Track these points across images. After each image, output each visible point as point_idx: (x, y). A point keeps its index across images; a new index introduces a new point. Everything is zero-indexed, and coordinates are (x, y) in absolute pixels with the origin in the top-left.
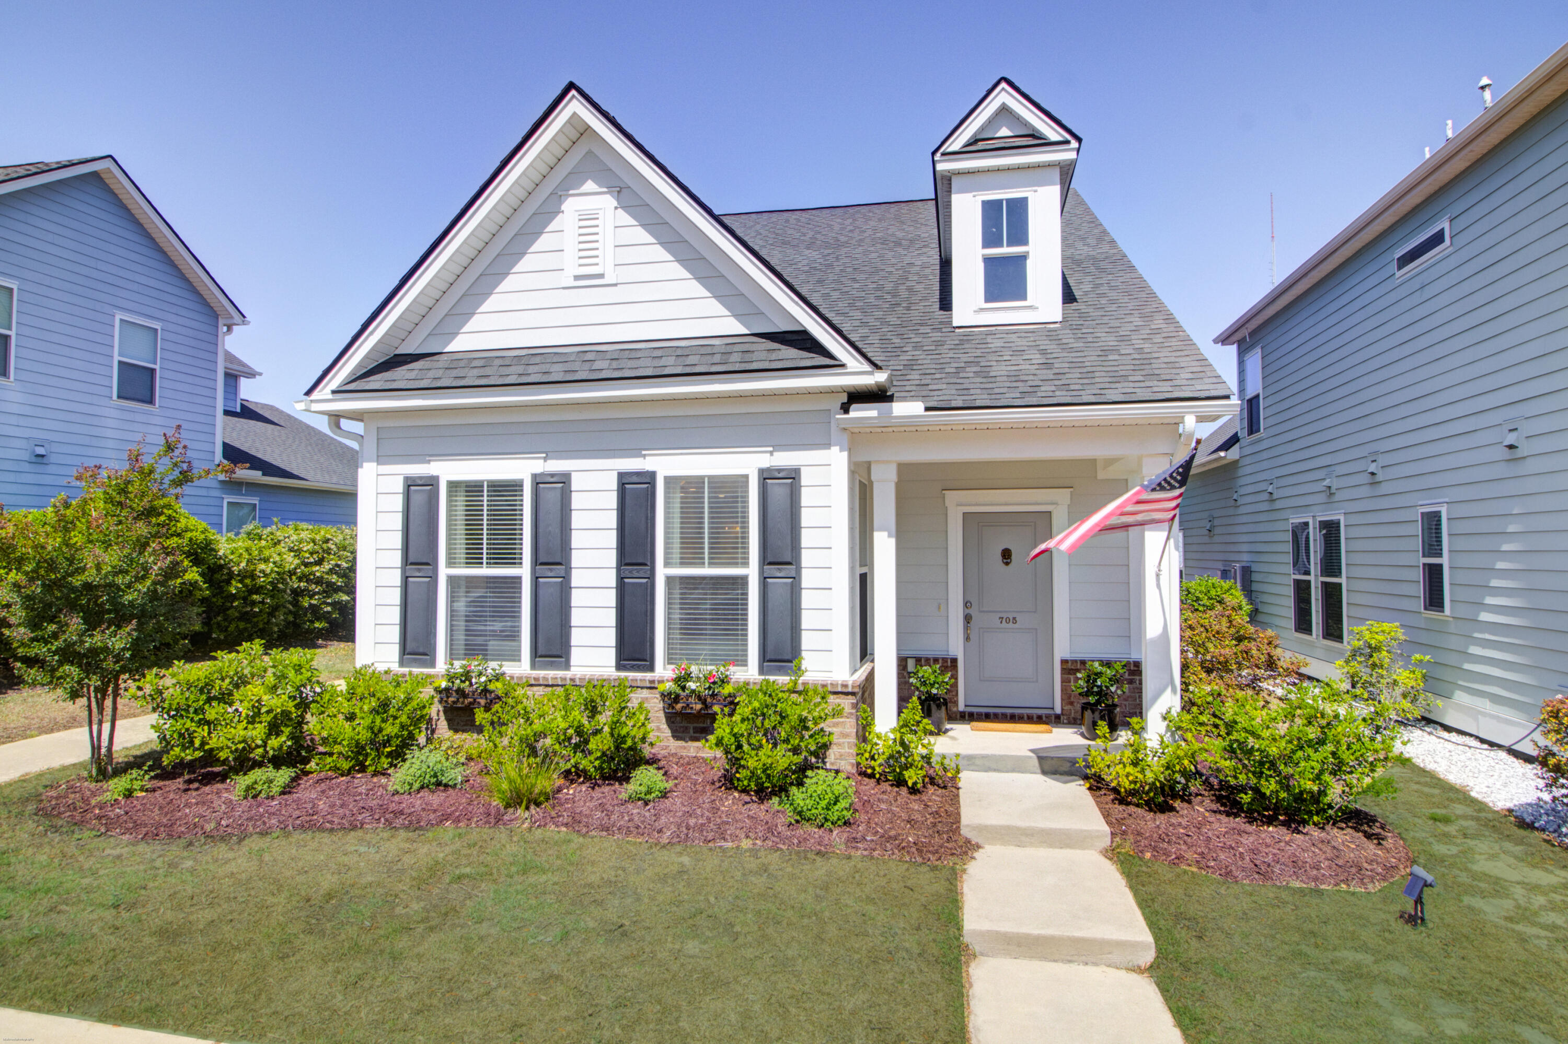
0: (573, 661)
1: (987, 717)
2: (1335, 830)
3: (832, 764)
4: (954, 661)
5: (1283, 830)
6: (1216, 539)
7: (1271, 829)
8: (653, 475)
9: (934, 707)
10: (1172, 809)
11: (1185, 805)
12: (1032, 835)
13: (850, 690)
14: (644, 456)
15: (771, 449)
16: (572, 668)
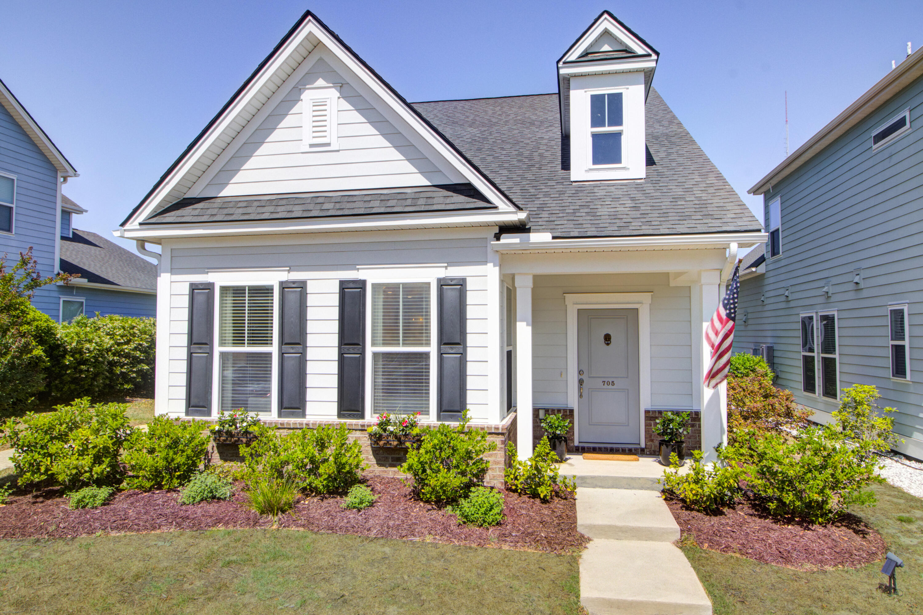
0: (308, 411)
1: (594, 450)
2: (834, 528)
3: (488, 483)
4: (572, 411)
5: (798, 528)
6: (749, 328)
7: (790, 527)
8: (364, 282)
9: (557, 443)
10: (722, 513)
11: (731, 510)
12: (626, 532)
13: (500, 431)
14: (358, 269)
15: (446, 265)
16: (307, 417)
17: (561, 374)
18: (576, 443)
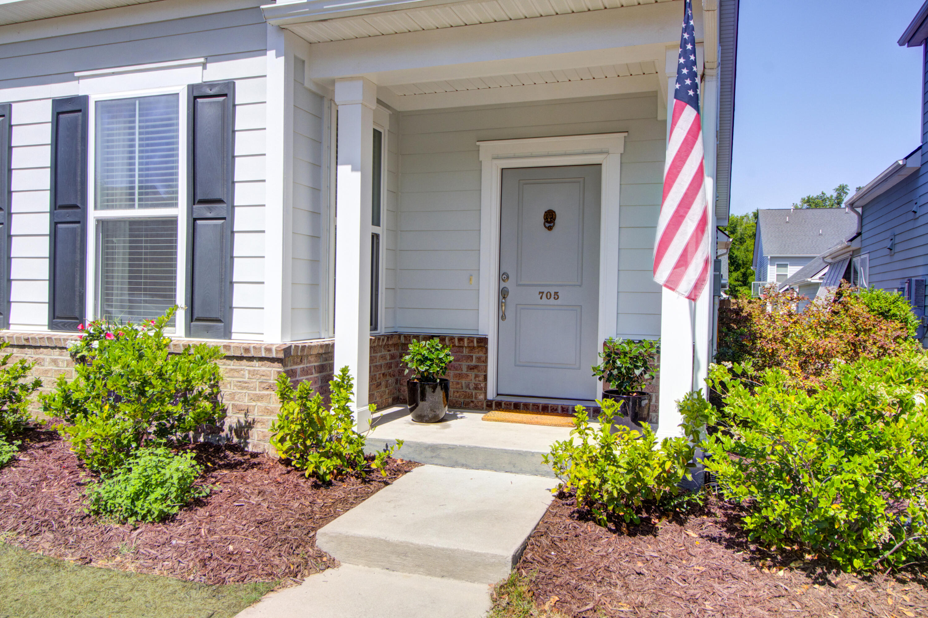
0: (13, 319)
1: (516, 407)
2: (893, 583)
3: (255, 446)
4: (483, 342)
5: (801, 576)
7: (781, 573)
8: (84, 99)
10: (652, 530)
11: (674, 526)
13: (274, 355)
14: (79, 78)
15: (202, 60)
16: (12, 327)
17: (470, 280)
18: (491, 395)
